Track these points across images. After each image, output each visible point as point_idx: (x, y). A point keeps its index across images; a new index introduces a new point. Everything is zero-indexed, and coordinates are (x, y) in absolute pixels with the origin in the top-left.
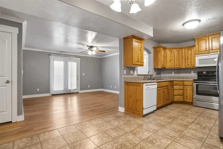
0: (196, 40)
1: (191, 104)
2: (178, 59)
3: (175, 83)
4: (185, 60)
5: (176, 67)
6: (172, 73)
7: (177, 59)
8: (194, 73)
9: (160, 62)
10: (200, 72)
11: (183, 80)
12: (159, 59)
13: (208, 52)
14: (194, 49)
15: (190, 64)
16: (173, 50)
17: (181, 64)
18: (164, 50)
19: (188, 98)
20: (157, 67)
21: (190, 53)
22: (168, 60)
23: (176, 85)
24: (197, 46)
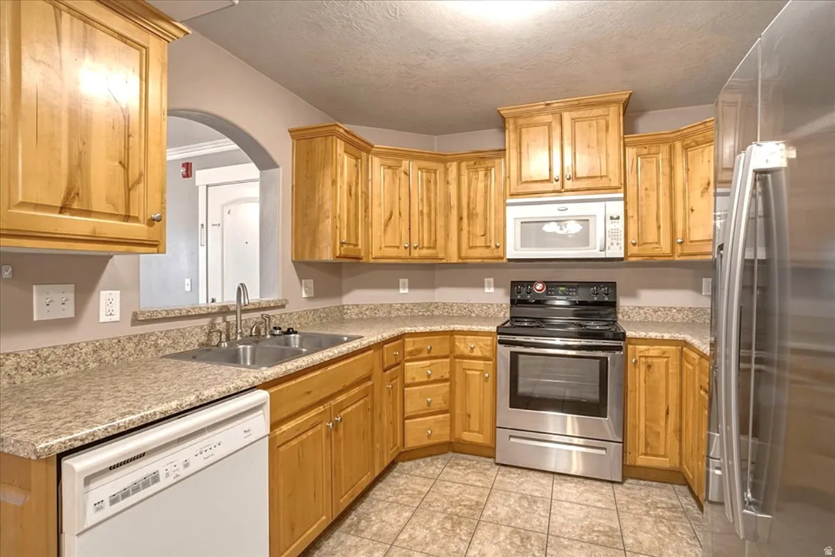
0: (510, 126)
1: (486, 451)
2: (429, 215)
3: (410, 345)
4: (461, 219)
5: (416, 253)
6: (397, 287)
7: (421, 213)
8: (496, 286)
9: (327, 225)
10: (522, 283)
11: (452, 327)
12: (321, 206)
13: (557, 186)
14: (498, 171)
15: (480, 242)
16: (405, 163)
17: (440, 242)
18: (357, 159)
19: (474, 424)
20: (312, 252)
21: (481, 185)
22: (378, 214)
23: (415, 356)
24: (512, 153)
